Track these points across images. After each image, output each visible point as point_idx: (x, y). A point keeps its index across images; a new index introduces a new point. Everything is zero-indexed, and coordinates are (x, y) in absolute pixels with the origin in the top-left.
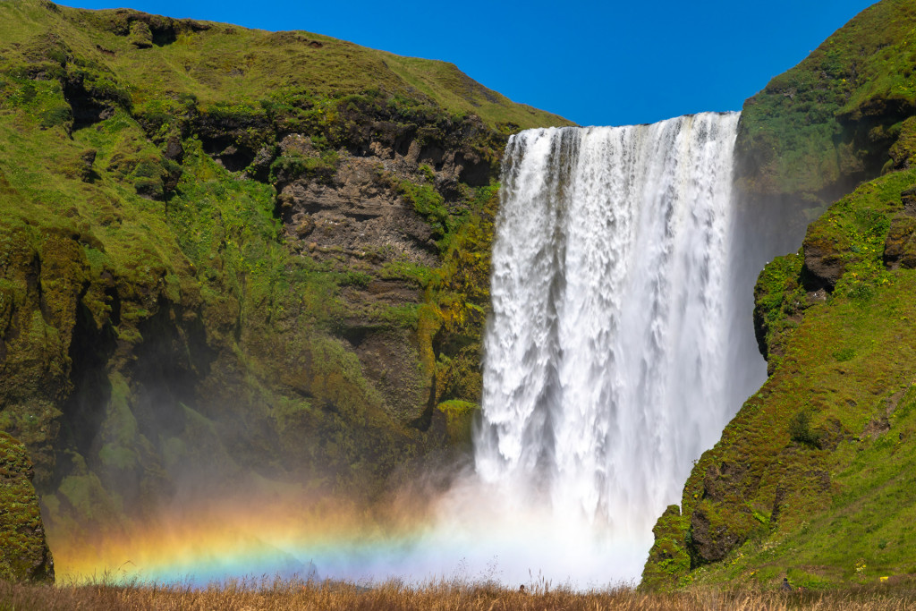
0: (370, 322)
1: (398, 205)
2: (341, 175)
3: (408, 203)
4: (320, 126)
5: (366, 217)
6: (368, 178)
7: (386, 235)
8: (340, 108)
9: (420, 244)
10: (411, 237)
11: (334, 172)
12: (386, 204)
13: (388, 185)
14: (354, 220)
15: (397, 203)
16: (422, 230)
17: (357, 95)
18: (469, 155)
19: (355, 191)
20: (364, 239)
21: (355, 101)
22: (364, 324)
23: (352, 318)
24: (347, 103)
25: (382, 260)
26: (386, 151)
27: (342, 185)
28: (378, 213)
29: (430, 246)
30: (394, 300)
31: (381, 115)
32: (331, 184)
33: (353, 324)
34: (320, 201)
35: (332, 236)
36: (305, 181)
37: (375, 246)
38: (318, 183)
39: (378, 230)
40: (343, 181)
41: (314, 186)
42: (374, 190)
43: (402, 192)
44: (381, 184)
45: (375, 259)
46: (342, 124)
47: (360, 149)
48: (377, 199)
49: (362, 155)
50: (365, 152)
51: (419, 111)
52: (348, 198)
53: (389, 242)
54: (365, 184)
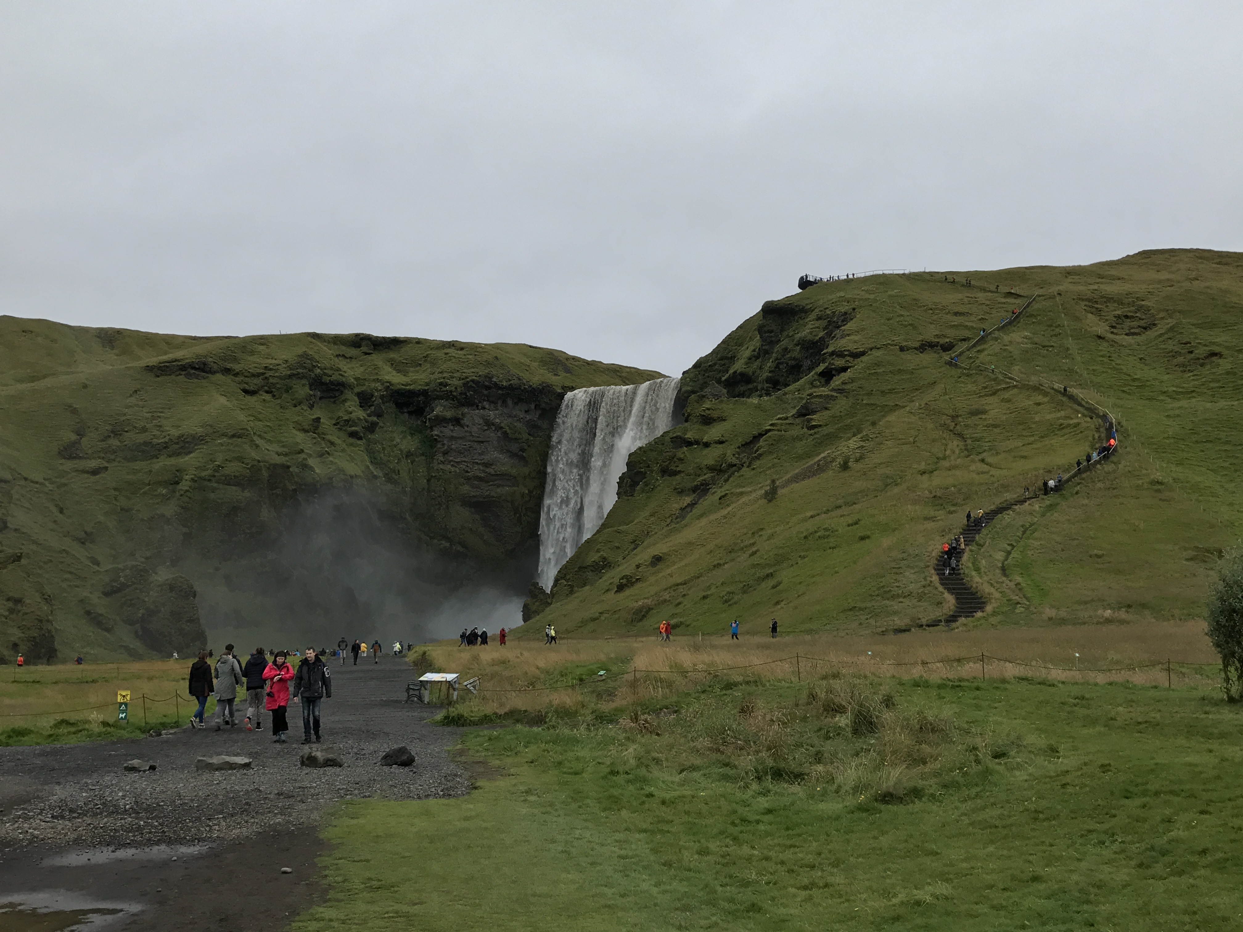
0: (484, 498)
2: (466, 421)
3: (505, 434)
4: (453, 396)
5: (482, 442)
6: (481, 421)
7: (493, 451)
8: (465, 385)
9: (513, 455)
10: (508, 451)
11: (462, 419)
12: (493, 434)
13: (493, 424)
14: (475, 444)
15: (499, 434)
16: (514, 447)
17: (474, 378)
18: (543, 405)
19: (475, 429)
20: (480, 454)
21: (473, 381)
22: (481, 500)
23: (474, 496)
24: (468, 382)
25: (491, 465)
26: (492, 405)
27: (467, 426)
28: (488, 440)
29: (519, 456)
30: (498, 486)
31: (488, 388)
32: (462, 426)
33: (475, 500)
34: (454, 435)
35: (462, 453)
36: (445, 425)
37: (487, 458)
38: (453, 425)
39: (489, 449)
40: (468, 424)
41: (452, 427)
42: (486, 428)
43: (502, 428)
44: (489, 424)
45: (487, 465)
46: (465, 394)
47: (477, 406)
48: (488, 432)
49: (478, 409)
50: (480, 407)
51: (511, 384)
52: (471, 432)
53: (496, 454)
54: (480, 424)
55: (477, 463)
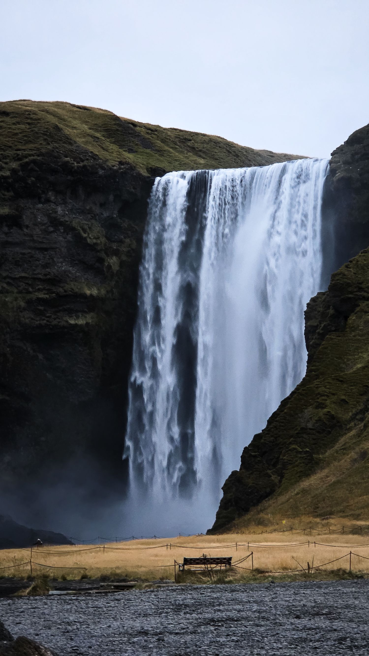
1: (71, 239)
2: (25, 219)
3: (77, 237)
5: (46, 249)
6: (45, 220)
7: (62, 263)
8: (24, 167)
9: (88, 268)
10: (82, 263)
11: (20, 217)
12: (61, 238)
13: (62, 224)
14: (37, 252)
15: (69, 238)
16: (89, 257)
17: (35, 157)
18: (125, 196)
19: (37, 231)
21: (34, 162)
22: (47, 331)
23: (37, 327)
24: (27, 164)
25: (59, 282)
26: (60, 197)
27: (27, 227)
28: (55, 246)
29: (96, 269)
30: (70, 313)
31: (53, 171)
32: (20, 226)
33: (38, 332)
34: (10, 239)
35: (20, 266)
37: (54, 270)
38: (8, 226)
39: (55, 259)
40: (27, 223)
42: (51, 229)
43: (73, 229)
45: (54, 281)
46: (24, 181)
47: (40, 198)
48: (54, 235)
49: (40, 202)
50: (43, 200)
51: (84, 166)
52: (32, 236)
53: (65, 267)
54: (44, 224)
55: (40, 280)
